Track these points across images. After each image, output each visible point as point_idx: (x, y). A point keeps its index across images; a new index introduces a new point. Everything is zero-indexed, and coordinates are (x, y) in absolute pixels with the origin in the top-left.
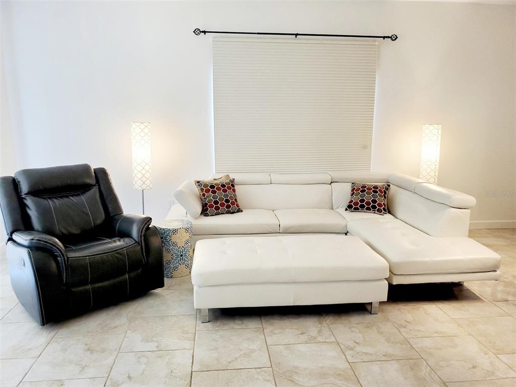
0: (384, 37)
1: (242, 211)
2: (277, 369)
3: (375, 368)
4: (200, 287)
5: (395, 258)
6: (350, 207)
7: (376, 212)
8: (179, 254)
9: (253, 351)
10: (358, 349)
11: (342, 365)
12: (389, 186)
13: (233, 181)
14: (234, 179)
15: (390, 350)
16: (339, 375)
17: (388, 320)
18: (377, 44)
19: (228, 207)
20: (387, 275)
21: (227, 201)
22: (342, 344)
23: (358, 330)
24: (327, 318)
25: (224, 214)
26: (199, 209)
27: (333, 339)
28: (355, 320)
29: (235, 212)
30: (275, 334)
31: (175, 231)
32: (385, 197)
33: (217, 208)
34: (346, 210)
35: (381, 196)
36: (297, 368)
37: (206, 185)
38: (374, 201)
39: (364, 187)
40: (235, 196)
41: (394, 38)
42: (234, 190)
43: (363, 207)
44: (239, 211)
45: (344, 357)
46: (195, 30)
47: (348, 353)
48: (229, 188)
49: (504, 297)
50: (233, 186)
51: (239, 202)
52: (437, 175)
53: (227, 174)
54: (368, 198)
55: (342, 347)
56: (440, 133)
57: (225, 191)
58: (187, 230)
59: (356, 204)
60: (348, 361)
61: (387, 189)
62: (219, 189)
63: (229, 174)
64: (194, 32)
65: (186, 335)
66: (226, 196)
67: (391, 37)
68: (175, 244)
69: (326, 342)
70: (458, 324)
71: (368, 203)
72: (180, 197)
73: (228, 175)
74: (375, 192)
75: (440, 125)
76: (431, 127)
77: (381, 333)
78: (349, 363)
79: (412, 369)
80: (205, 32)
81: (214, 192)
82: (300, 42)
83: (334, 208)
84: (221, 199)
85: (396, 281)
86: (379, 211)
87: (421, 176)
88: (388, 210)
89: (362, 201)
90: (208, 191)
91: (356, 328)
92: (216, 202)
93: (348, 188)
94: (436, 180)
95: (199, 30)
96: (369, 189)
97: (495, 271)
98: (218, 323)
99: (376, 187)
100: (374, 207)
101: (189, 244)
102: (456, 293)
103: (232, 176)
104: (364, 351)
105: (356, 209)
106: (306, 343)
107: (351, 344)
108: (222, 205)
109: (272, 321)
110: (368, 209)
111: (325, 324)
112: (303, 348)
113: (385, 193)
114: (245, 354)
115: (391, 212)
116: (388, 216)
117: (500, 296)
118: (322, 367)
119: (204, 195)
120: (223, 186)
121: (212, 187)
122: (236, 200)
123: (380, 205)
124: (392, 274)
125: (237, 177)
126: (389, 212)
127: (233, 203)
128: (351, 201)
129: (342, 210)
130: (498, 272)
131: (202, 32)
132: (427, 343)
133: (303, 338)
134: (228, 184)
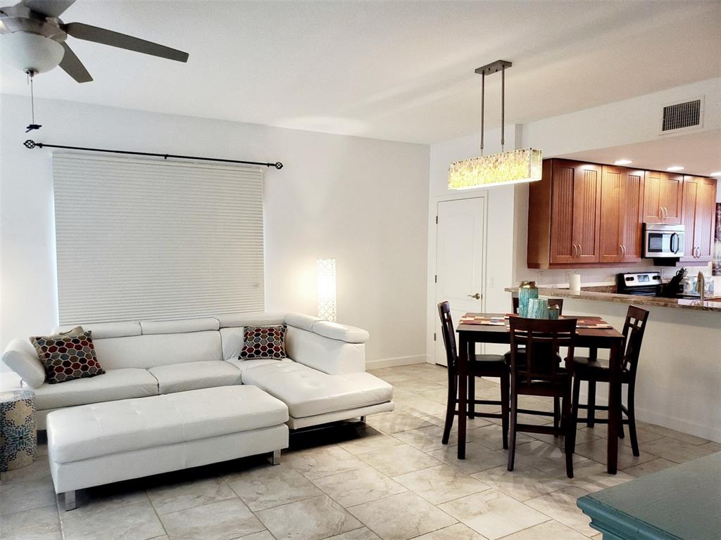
0: (268, 165)
1: (104, 373)
2: (173, 535)
3: (280, 511)
4: (63, 464)
5: (294, 400)
6: (243, 354)
7: (274, 357)
8: (17, 436)
9: (141, 525)
10: (262, 498)
11: (245, 515)
12: (286, 327)
13: (89, 334)
14: (90, 332)
15: (294, 493)
16: (243, 524)
17: (291, 468)
18: (261, 171)
19: (85, 368)
20: (287, 419)
21: (83, 361)
22: (244, 498)
23: (260, 483)
24: (224, 478)
25: (79, 378)
26: (41, 375)
27: (235, 496)
28: (257, 475)
29: (94, 375)
30: (166, 503)
31: (10, 405)
32: (282, 340)
33: (69, 372)
34: (240, 358)
35: (277, 339)
36: (197, 528)
37: (50, 342)
38: (270, 345)
39: (258, 330)
40: (93, 353)
41: (279, 166)
42: (92, 346)
43: (258, 353)
44: (101, 372)
45: (247, 508)
46: (27, 142)
47: (250, 504)
48: (85, 344)
49: (401, 429)
50: (90, 340)
51: (100, 361)
52: (335, 312)
53: (76, 326)
54: (263, 342)
55: (244, 501)
56: (335, 268)
57: (79, 348)
58: (28, 402)
59: (251, 350)
60: (251, 511)
61: (284, 331)
62: (69, 346)
63: (82, 326)
64: (25, 144)
65: (47, 528)
66: (81, 354)
67: (276, 165)
68: (11, 423)
69: (227, 499)
70: (359, 459)
71: (264, 348)
72: (12, 360)
73: (80, 328)
74: (271, 334)
75: (334, 260)
76: (325, 262)
77: (285, 481)
78: (253, 513)
79: (315, 505)
80: (41, 145)
81: (63, 350)
82: (171, 164)
83: (225, 358)
84: (74, 359)
85: (298, 425)
86: (277, 355)
87: (319, 315)
88: (286, 353)
89: (257, 346)
90: (53, 350)
91: (258, 481)
92: (67, 364)
93: (240, 333)
94: (335, 317)
95: (32, 142)
96: (264, 332)
97: (389, 401)
98: (89, 507)
99: (271, 330)
100: (271, 352)
101: (32, 421)
102: (359, 432)
103: (86, 328)
104: (268, 499)
105: (251, 357)
106: (204, 504)
107: (254, 496)
108: (76, 366)
109: (161, 492)
110: (265, 355)
111: (223, 483)
112: (200, 510)
113: (282, 335)
114: (131, 529)
115: (290, 355)
116: (286, 360)
117: (397, 428)
118: (224, 522)
119: (47, 355)
120: (76, 341)
121: (60, 343)
122: (95, 358)
123: (277, 349)
124: (292, 419)
125: (94, 329)
126: (288, 357)
127: (91, 363)
128: (245, 348)
129: (235, 360)
130: (392, 402)
131: (38, 145)
132: (330, 480)
133: (201, 500)
134: (82, 338)
